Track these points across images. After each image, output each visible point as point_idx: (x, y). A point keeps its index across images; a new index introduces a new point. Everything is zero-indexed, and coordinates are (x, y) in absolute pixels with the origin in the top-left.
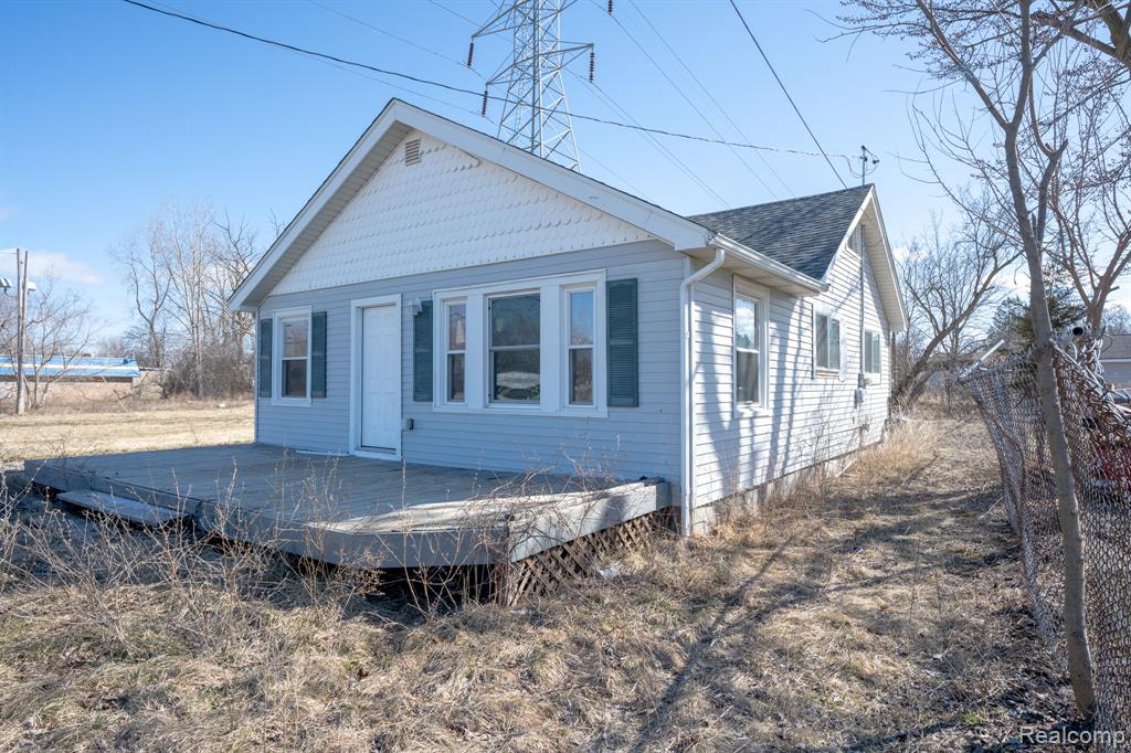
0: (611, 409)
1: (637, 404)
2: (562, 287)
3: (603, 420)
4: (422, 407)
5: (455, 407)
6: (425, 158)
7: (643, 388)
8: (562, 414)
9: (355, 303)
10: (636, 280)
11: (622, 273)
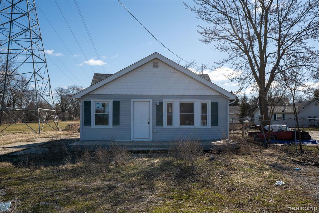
0: (212, 126)
1: (217, 125)
2: (200, 102)
3: (210, 128)
4: (160, 127)
5: (170, 127)
6: (159, 67)
7: (219, 122)
8: (201, 127)
9: (132, 100)
10: (217, 102)
11: (215, 101)
